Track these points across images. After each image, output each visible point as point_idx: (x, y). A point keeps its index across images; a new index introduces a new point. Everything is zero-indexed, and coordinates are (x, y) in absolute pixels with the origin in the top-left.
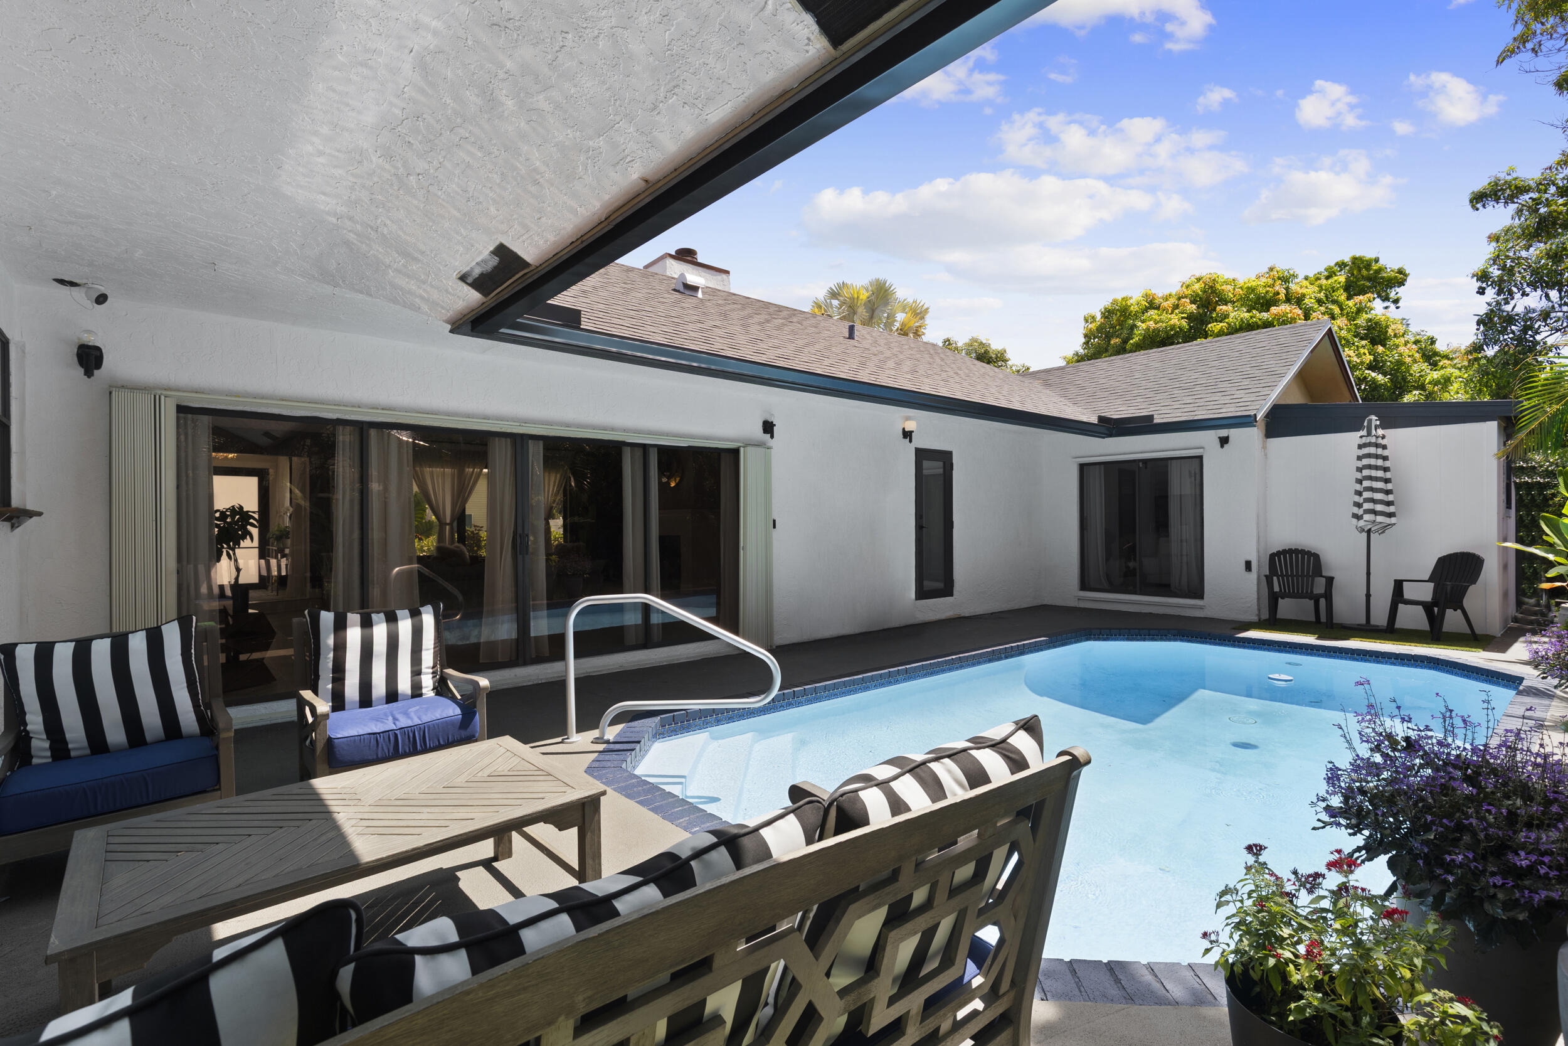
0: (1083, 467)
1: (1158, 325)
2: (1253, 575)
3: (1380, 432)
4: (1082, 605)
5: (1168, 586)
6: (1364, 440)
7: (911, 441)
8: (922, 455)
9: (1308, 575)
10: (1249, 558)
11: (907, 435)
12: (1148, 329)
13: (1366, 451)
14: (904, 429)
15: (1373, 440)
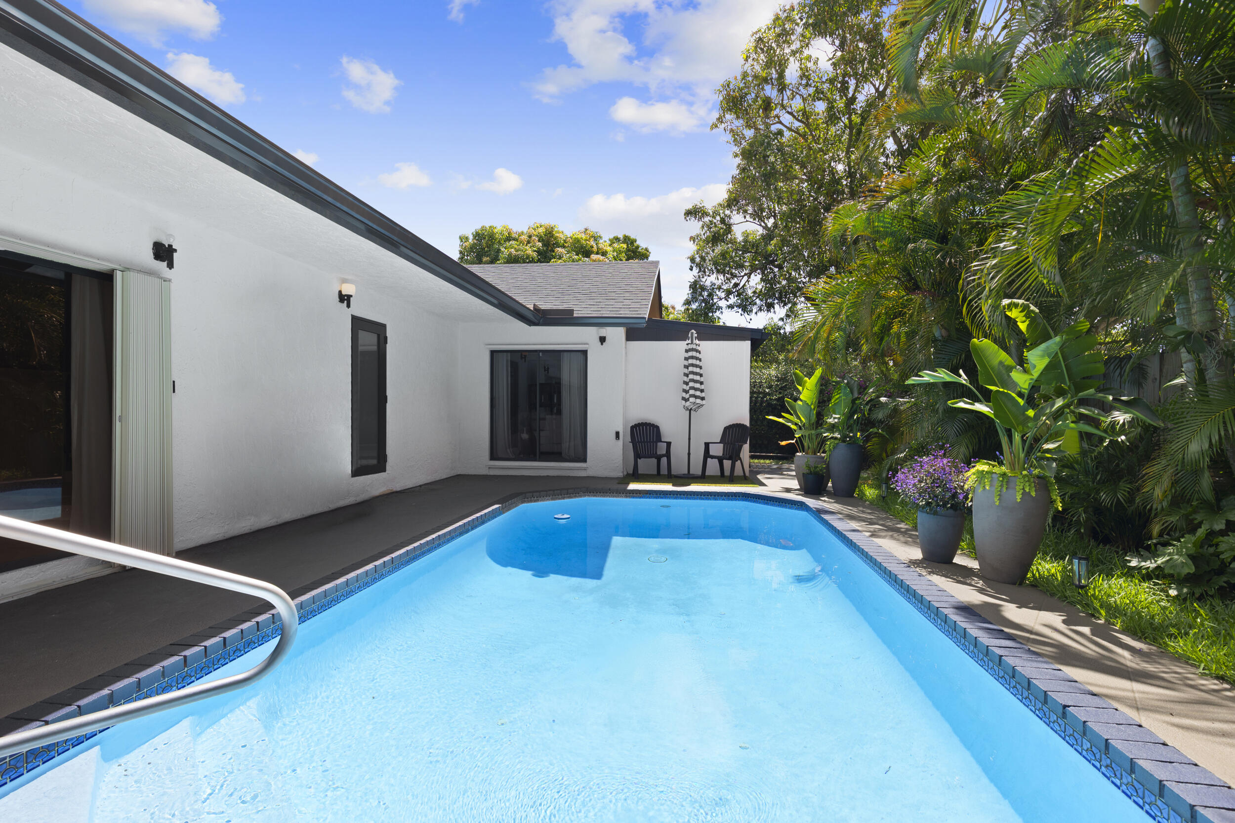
0: (493, 353)
1: (517, 253)
2: (621, 442)
3: (698, 342)
4: (493, 472)
5: (560, 454)
6: (690, 346)
7: (348, 306)
8: (358, 324)
9: (653, 442)
10: (618, 430)
11: (344, 299)
12: (510, 254)
13: (690, 354)
14: (340, 292)
15: (694, 346)
